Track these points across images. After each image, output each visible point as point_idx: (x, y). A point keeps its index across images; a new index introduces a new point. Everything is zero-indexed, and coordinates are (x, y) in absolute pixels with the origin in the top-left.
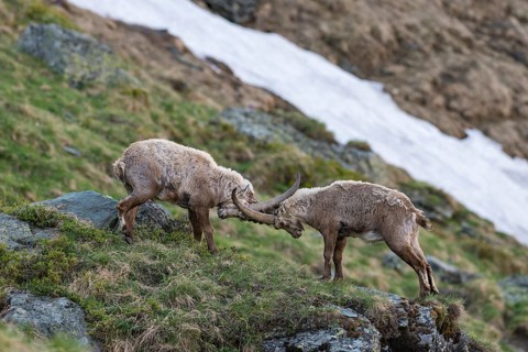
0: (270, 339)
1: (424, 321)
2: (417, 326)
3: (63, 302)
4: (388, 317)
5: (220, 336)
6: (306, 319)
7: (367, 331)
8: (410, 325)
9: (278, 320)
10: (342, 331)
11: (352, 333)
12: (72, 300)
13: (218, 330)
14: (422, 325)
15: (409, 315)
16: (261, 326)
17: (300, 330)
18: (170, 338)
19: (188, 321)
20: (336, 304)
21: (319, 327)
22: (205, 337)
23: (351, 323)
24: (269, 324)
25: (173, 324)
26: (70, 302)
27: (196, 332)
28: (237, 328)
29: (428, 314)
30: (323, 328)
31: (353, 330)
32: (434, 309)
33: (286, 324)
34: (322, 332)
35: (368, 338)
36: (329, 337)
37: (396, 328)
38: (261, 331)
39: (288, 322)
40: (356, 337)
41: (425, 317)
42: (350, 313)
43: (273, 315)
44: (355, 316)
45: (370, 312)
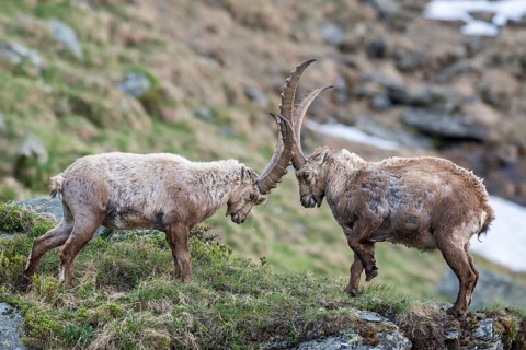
1: (482, 333)
2: (471, 339)
4: (429, 327)
5: (196, 346)
6: (312, 324)
7: (390, 337)
8: (461, 338)
9: (276, 326)
10: (356, 338)
11: (370, 339)
12: (11, 304)
13: (192, 338)
14: (479, 338)
15: (462, 327)
16: (253, 334)
17: (304, 339)
18: (127, 347)
19: (157, 327)
20: (361, 308)
21: (328, 334)
22: (175, 347)
23: (371, 328)
24: (265, 331)
25: (132, 329)
26: (9, 307)
27: (164, 339)
28: (220, 336)
29: (489, 326)
30: (331, 334)
31: (372, 336)
32: (500, 321)
33: (288, 332)
34: (331, 340)
35: (390, 346)
36: (339, 345)
37: (441, 340)
38: (253, 340)
39: (289, 329)
40: (374, 345)
41: (484, 329)
42: (372, 317)
43: (271, 320)
44: (378, 319)
45: (402, 317)
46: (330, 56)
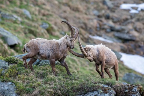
0: (78, 95)
1: (134, 90)
2: (131, 92)
3: (10, 83)
4: (120, 89)
5: (60, 93)
6: (90, 88)
7: (110, 91)
8: (129, 91)
9: (81, 88)
10: (102, 91)
11: (105, 92)
13: (59, 91)
14: (133, 92)
15: (129, 89)
16: (75, 90)
17: (88, 91)
18: (42, 94)
19: (50, 88)
20: (103, 84)
21: (94, 90)
22: (55, 94)
23: (105, 89)
24: (78, 90)
25: (44, 89)
26: (12, 83)
27: (52, 92)
28: (67, 91)
29: (136, 89)
30: (95, 90)
31: (106, 91)
32: (139, 87)
33: (84, 90)
34: (95, 92)
35: (110, 94)
36: (97, 93)
37: (123, 92)
38: (75, 92)
39: (84, 89)
40: (106, 93)
42: (106, 86)
43: (80, 87)
44: (107, 87)
45: (113, 86)
46: (95, 18)
